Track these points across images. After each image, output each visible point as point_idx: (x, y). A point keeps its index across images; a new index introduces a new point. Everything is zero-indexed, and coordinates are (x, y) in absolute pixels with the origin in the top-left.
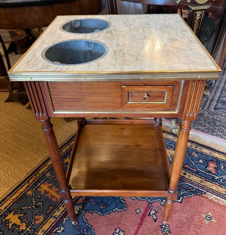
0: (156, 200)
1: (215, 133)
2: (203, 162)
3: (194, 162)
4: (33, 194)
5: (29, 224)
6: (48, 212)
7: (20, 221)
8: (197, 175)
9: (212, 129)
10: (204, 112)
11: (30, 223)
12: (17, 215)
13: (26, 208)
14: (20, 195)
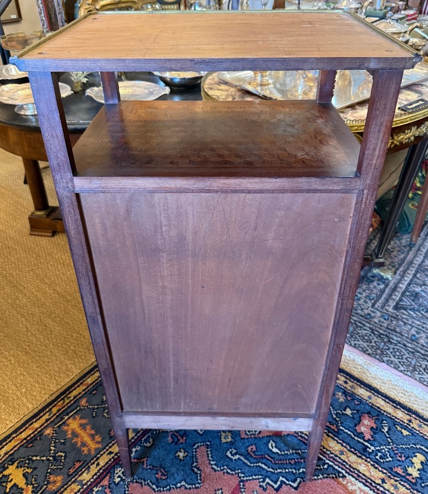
0: (254, 477)
1: (387, 357)
2: (352, 414)
3: (335, 412)
4: (54, 435)
5: (38, 489)
6: (72, 471)
7: (25, 481)
8: (336, 438)
9: (382, 349)
10: (374, 312)
11: (40, 487)
12: (23, 469)
13: (38, 458)
14: (32, 434)
